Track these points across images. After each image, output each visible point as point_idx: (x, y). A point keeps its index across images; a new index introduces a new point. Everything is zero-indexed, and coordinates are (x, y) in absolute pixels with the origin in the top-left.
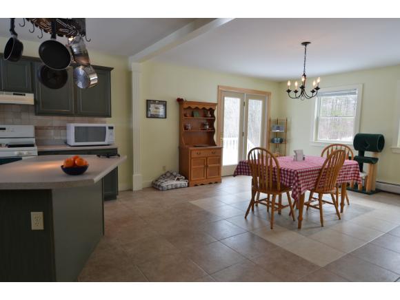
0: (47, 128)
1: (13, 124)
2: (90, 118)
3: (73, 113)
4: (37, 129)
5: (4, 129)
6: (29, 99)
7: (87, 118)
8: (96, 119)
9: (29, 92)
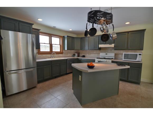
0: (119, 54)
1: (110, 53)
2: (135, 51)
3: (126, 49)
4: (115, 54)
5: (107, 54)
6: (113, 45)
7: (133, 51)
8: (137, 51)
9: (113, 43)
